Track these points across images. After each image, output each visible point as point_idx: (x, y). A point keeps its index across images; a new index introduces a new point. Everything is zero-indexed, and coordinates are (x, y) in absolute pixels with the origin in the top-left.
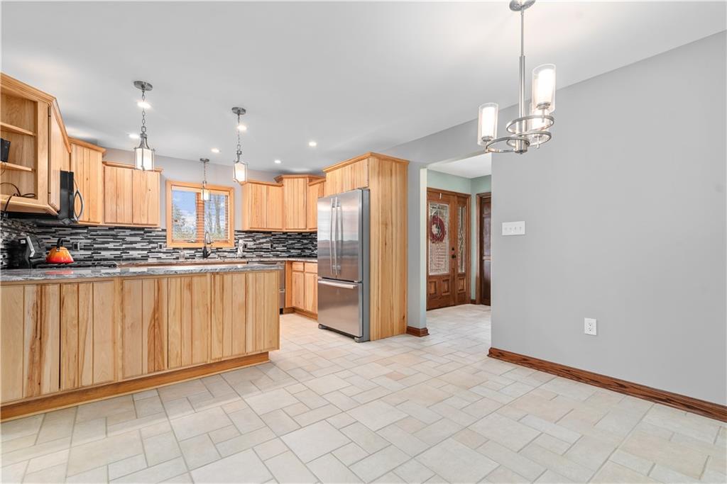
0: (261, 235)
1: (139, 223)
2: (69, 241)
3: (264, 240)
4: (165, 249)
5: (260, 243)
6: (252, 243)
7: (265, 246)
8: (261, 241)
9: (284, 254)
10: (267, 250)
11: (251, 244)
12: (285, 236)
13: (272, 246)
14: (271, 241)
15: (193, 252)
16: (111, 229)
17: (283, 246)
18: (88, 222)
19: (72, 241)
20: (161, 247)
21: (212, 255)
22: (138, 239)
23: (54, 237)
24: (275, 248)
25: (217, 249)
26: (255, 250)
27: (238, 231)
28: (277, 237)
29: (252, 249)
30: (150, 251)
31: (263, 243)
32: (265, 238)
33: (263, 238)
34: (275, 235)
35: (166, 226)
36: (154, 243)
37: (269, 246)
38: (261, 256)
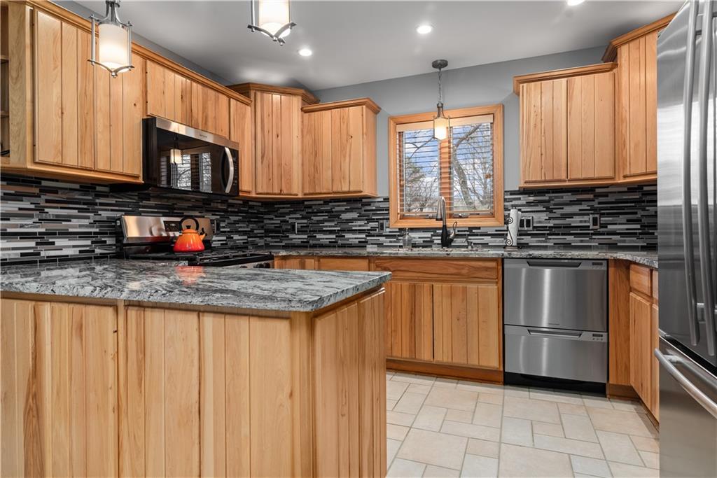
0: (567, 197)
1: (339, 190)
2: (288, 221)
3: (575, 209)
4: (388, 230)
5: (564, 216)
6: (544, 216)
7: (576, 221)
8: (568, 210)
9: (630, 241)
10: (583, 232)
11: (540, 218)
12: (636, 196)
13: (595, 221)
14: (594, 210)
15: (429, 235)
16: (327, 202)
17: (629, 221)
18: (280, 194)
19: (290, 221)
20: (382, 228)
21: (459, 241)
22: (355, 215)
23: (276, 217)
24: (604, 226)
25: (471, 229)
26: (553, 231)
27: (512, 193)
28: (611, 198)
29: (544, 228)
30: (369, 233)
31: (571, 216)
32: (579, 202)
33: (572, 203)
34: (606, 195)
35: (390, 192)
36: (373, 220)
37: (587, 220)
38: (568, 246)
